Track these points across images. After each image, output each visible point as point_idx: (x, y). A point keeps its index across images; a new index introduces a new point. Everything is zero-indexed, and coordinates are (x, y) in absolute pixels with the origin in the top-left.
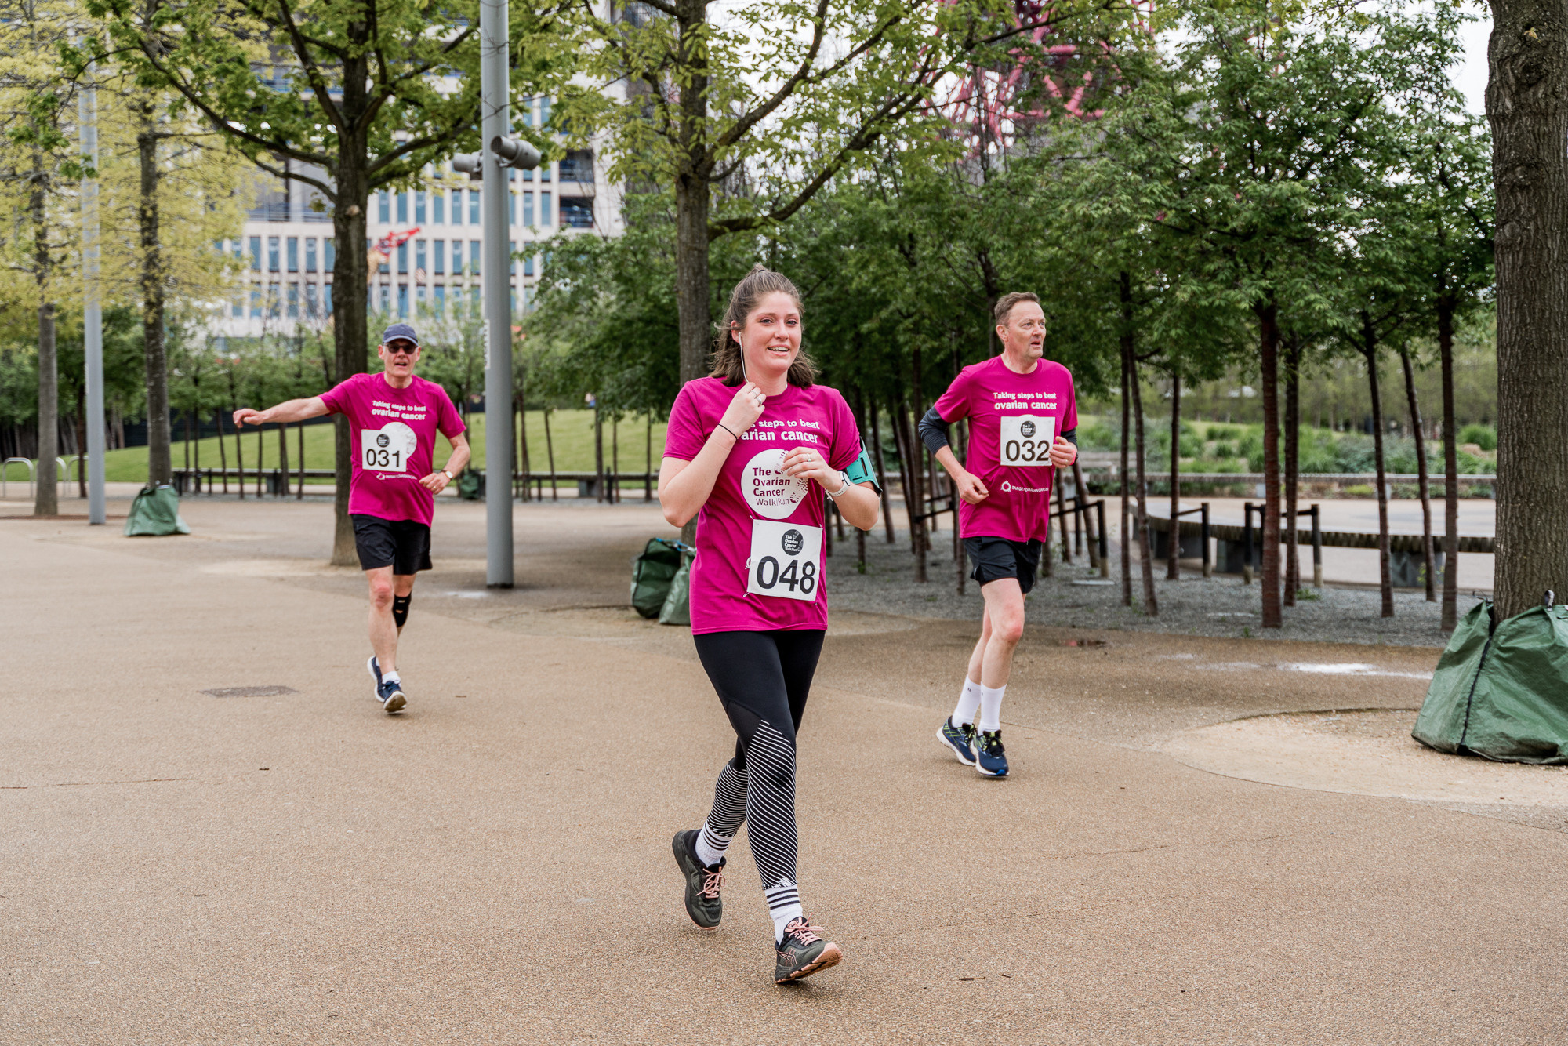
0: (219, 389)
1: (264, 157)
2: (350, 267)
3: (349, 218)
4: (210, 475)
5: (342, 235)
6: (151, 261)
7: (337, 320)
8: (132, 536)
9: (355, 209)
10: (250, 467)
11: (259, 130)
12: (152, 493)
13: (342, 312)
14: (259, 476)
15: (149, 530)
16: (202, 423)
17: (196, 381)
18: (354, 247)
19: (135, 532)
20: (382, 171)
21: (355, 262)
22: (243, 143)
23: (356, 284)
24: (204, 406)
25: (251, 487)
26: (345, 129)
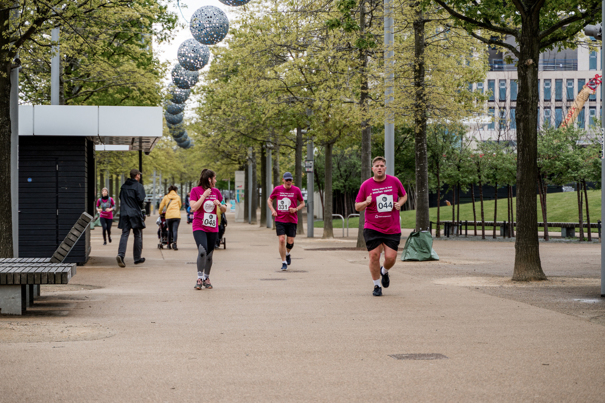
0: (471, 172)
1: (479, 32)
2: (527, 97)
3: (527, 67)
4: (466, 224)
5: (522, 77)
6: (419, 96)
7: (518, 129)
8: (404, 261)
9: (531, 61)
10: (489, 219)
11: (475, 15)
12: (417, 235)
13: (521, 124)
14: (494, 225)
15: (415, 257)
16: (462, 193)
17: (459, 167)
18: (530, 84)
19: (406, 258)
20: (549, 37)
21: (530, 94)
22: (465, 24)
23: (530, 107)
24: (464, 183)
25: (489, 232)
26: (525, 13)
